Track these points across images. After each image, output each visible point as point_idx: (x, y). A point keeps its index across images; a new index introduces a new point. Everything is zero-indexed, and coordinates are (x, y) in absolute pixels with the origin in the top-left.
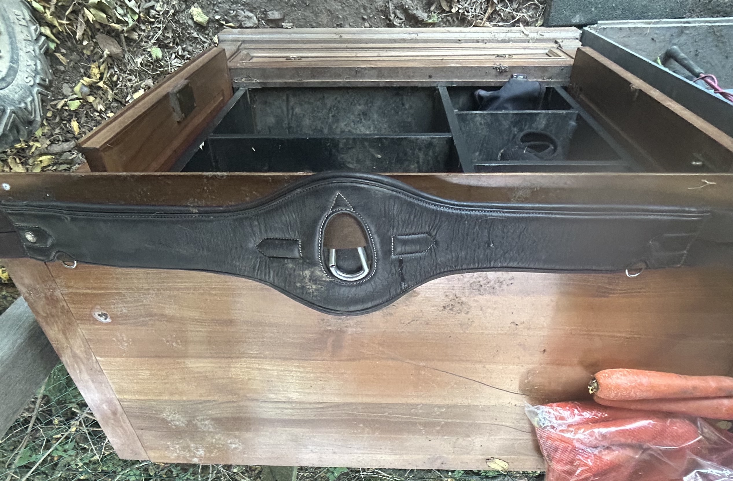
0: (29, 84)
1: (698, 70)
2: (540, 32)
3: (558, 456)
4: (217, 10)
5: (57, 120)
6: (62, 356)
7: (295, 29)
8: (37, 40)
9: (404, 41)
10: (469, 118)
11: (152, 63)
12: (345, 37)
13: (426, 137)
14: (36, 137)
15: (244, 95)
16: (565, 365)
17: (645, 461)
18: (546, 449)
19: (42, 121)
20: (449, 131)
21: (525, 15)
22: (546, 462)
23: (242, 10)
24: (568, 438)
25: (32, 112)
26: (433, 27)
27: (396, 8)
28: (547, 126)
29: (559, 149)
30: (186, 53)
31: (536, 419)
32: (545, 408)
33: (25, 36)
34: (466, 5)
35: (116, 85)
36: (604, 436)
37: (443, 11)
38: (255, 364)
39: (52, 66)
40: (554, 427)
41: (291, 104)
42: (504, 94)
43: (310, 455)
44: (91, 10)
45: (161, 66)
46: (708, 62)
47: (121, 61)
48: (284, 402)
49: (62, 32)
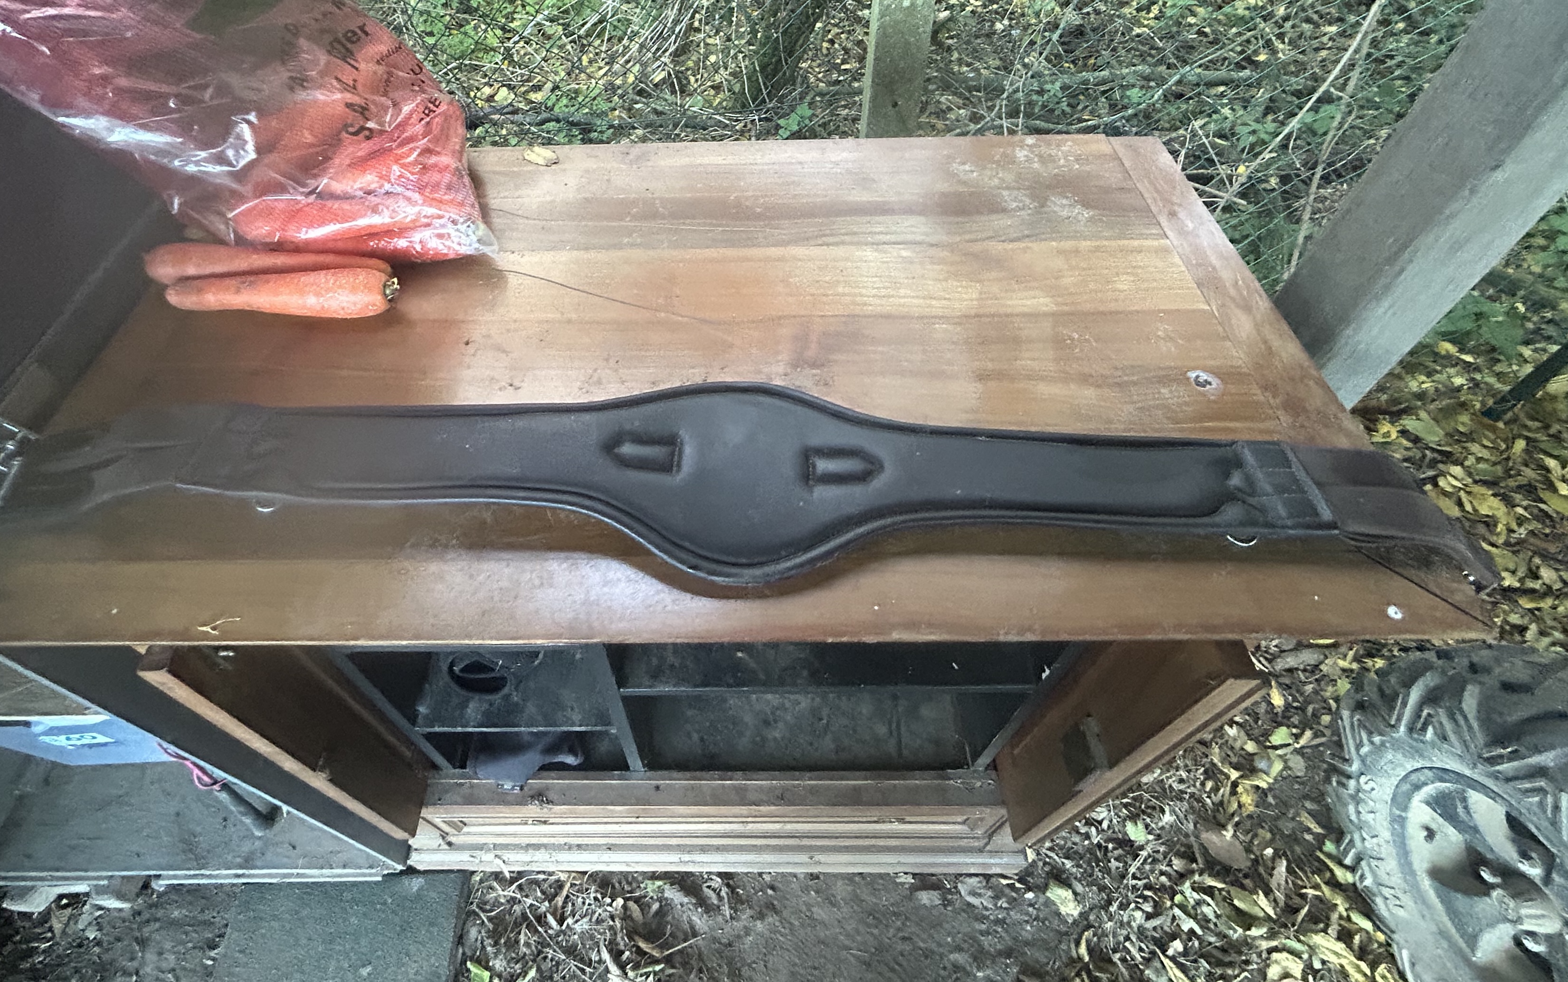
0: (1369, 777)
1: (224, 796)
2: (477, 861)
3: (447, 178)
4: (1031, 909)
5: (1310, 709)
6: (1271, 309)
7: (891, 871)
8: (1359, 859)
9: (704, 849)
10: (593, 720)
11: (1144, 812)
12: (804, 858)
13: (662, 689)
14: (1347, 677)
15: (976, 755)
16: (434, 321)
17: (315, 176)
18: (465, 186)
19: (1338, 708)
20: (626, 699)
21: (501, 893)
22: (466, 166)
23: (986, 909)
24: (431, 206)
25: (1359, 725)
26: (654, 873)
27: (718, 907)
28: (464, 705)
29: (445, 668)
30: (1083, 830)
31: (480, 233)
32: (465, 250)
33: (1382, 868)
34: (600, 911)
35: (1206, 772)
36: (375, 210)
37: (637, 900)
38: (937, 307)
39: (1328, 809)
40: (453, 222)
41: (893, 742)
42: (534, 758)
43: (840, 158)
44: (1262, 914)
45: (1126, 806)
46: (208, 806)
47: (1200, 816)
48: (884, 243)
49: (1313, 873)
